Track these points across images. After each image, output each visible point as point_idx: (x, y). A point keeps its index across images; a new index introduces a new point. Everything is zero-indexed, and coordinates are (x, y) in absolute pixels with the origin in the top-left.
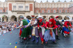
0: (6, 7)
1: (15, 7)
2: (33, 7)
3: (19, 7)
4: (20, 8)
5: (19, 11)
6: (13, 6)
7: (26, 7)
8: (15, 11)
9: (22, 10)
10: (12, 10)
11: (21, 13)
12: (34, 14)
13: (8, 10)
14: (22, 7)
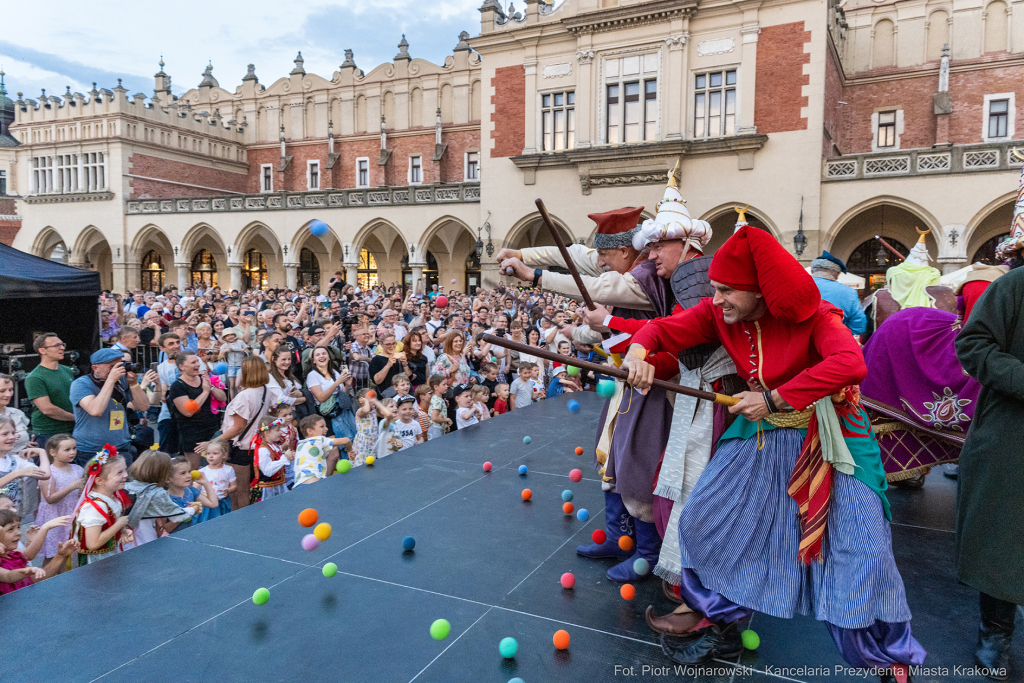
0: (460, 118)
1: (560, 100)
2: (816, 68)
3: (611, 101)
4: (617, 110)
5: (609, 149)
6: (539, 98)
7: (705, 83)
8: (564, 154)
9: (642, 135)
10: (522, 147)
11: (633, 178)
12: (822, 168)
13: (482, 156)
14: (652, 96)
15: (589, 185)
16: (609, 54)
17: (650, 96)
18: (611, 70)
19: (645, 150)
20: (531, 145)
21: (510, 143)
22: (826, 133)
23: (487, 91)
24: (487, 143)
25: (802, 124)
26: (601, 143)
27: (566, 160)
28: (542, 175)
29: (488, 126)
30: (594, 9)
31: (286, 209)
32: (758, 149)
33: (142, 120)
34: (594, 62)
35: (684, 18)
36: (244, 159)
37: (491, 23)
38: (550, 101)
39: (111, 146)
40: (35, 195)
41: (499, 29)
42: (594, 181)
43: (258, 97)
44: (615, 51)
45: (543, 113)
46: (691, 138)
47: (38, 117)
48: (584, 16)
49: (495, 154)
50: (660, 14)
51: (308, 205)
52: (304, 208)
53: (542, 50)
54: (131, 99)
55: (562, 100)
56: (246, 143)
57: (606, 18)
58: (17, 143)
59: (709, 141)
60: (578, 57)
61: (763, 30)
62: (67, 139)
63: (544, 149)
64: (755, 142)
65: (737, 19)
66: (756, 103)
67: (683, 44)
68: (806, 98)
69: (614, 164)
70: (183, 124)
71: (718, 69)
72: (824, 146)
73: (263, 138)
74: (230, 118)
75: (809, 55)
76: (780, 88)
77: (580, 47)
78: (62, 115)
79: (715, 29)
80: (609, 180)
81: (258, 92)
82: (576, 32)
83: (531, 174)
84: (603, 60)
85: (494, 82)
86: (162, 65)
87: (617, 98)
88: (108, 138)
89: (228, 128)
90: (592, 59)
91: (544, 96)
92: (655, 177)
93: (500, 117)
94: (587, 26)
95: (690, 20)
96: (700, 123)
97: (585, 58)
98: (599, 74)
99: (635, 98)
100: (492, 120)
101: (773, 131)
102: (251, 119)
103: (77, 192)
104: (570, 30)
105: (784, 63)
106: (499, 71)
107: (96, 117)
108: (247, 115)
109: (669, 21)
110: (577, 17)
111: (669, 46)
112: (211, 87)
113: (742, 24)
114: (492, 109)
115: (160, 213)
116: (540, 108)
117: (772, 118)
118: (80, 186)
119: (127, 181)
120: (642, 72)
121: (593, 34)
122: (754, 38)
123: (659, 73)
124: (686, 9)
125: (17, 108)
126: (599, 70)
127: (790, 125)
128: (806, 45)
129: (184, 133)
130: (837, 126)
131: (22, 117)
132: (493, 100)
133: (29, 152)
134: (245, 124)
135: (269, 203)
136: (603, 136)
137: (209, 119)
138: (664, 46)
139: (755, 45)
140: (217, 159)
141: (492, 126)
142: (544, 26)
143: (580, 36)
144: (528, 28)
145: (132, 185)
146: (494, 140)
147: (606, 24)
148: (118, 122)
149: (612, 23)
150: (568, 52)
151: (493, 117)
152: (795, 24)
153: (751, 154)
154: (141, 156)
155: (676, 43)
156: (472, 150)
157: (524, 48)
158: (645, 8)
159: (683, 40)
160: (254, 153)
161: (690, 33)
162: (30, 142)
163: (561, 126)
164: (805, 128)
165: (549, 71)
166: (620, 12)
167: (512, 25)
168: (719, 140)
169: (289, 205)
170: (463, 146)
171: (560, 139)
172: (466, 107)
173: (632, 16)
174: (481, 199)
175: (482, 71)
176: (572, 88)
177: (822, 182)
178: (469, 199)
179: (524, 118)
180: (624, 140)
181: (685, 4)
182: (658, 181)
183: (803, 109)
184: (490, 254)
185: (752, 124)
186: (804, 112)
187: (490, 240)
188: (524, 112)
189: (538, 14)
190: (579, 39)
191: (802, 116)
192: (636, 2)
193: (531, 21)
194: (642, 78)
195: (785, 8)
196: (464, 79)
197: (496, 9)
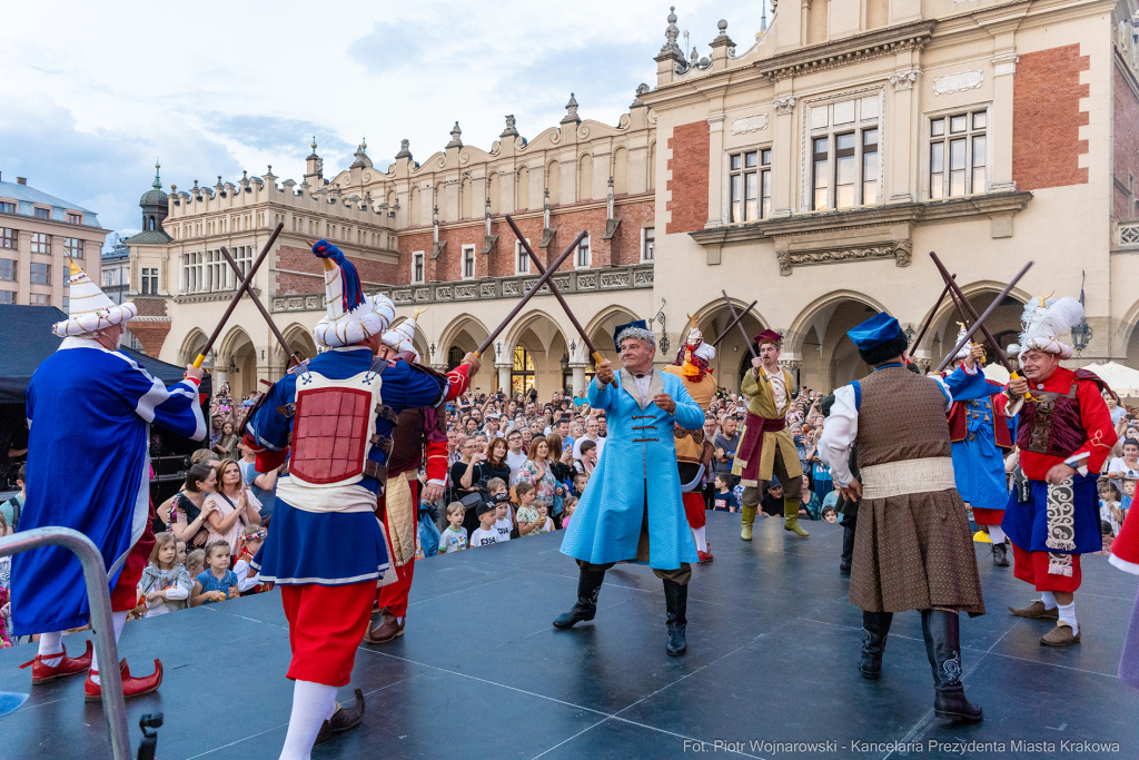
0: (636, 187)
1: (752, 160)
2: (1098, 103)
3: (818, 158)
4: (825, 169)
5: (814, 217)
6: (727, 159)
7: (940, 128)
8: (756, 225)
9: (858, 199)
10: (705, 219)
11: (847, 253)
12: (1111, 233)
13: (659, 232)
14: (872, 149)
15: (789, 263)
16: (813, 100)
17: (869, 149)
18: (818, 119)
19: (862, 217)
20: (717, 216)
21: (689, 216)
22: (1119, 187)
23: (664, 154)
24: (663, 217)
25: (1081, 177)
26: (805, 211)
27: (759, 233)
28: (728, 252)
29: (663, 196)
30: (797, 47)
31: (435, 302)
32: (1019, 210)
33: (291, 208)
34: (795, 111)
35: (913, 50)
36: (395, 246)
37: (670, 73)
38: (740, 162)
39: (259, 238)
40: (185, 294)
41: (678, 79)
42: (795, 258)
43: (411, 175)
44: (822, 96)
45: (732, 177)
46: (925, 199)
47: (190, 210)
48: (784, 56)
49: (671, 229)
50: (881, 47)
51: (458, 297)
52: (454, 301)
53: (731, 101)
54: (281, 187)
55: (755, 160)
56: (397, 227)
57: (811, 56)
58: (170, 239)
59: (950, 203)
60: (775, 106)
61: (1021, 57)
62: (217, 233)
63: (732, 221)
64: (1015, 202)
65: (987, 46)
66: (1015, 150)
67: (913, 82)
68: (1086, 143)
69: (821, 236)
70: (332, 211)
71: (962, 110)
72: (1116, 203)
73: (415, 222)
74: (381, 201)
75: (1087, 86)
76: (1047, 131)
77: (778, 95)
78: (213, 207)
79: (957, 60)
80: (815, 256)
81: (411, 171)
82: (773, 76)
83: (715, 251)
84: (808, 108)
85: (670, 143)
86: (314, 147)
87: (826, 153)
88: (256, 231)
89: (379, 213)
90: (793, 107)
91: (732, 156)
92: (877, 250)
93: (678, 185)
94: (787, 69)
95: (922, 52)
96: (937, 180)
97: (785, 107)
98: (802, 126)
99: (849, 153)
100: (668, 189)
101: (1040, 187)
102: (404, 200)
103: (225, 289)
104: (766, 74)
105: (1052, 98)
106: (677, 130)
107: (245, 208)
108: (399, 197)
109: (894, 54)
110: (774, 58)
111: (894, 85)
112: (363, 167)
113: (993, 53)
114: (669, 175)
115: (305, 310)
116: (727, 171)
117: (1036, 171)
118: (228, 284)
119: (274, 276)
120: (858, 119)
121: (794, 77)
122: (1011, 68)
123: (881, 118)
124: (915, 39)
125: (171, 201)
126: (802, 121)
127: (1063, 178)
128: (1082, 74)
129: (333, 221)
131: (175, 212)
132: (670, 165)
133: (181, 248)
134: (397, 207)
135: (416, 296)
136: (807, 201)
137: (360, 204)
138: (888, 85)
139: (1012, 77)
140: (367, 248)
141: (669, 196)
142: (733, 72)
143: (778, 81)
144: (714, 76)
145: (278, 280)
146: (670, 212)
147: (810, 64)
148: (267, 212)
149: (819, 62)
150: (764, 101)
151: (670, 185)
152: (1066, 48)
153: (1009, 218)
154: (288, 248)
155: (903, 81)
156: (649, 225)
157: (709, 100)
158: (862, 41)
159: (912, 77)
160: (405, 239)
161: (922, 67)
162: (181, 237)
163: (754, 192)
164: (1085, 181)
165: (740, 125)
166: (829, 49)
167: (694, 74)
168: (964, 201)
169: (438, 298)
170: (639, 220)
171: (753, 207)
172: (644, 174)
173: (844, 52)
174: (655, 283)
175: (657, 131)
176: (768, 145)
177: (1111, 252)
178: (640, 284)
179: (707, 184)
180: (835, 206)
181: (914, 32)
182: (880, 256)
183: (1081, 157)
184: (664, 351)
185: (1010, 178)
186: (1083, 161)
187: (665, 334)
188: (707, 177)
189: (727, 58)
190: (776, 85)
191: (1080, 166)
192: (849, 35)
193: (718, 67)
194: (857, 127)
195: (1050, 28)
196: (642, 140)
197: (676, 56)
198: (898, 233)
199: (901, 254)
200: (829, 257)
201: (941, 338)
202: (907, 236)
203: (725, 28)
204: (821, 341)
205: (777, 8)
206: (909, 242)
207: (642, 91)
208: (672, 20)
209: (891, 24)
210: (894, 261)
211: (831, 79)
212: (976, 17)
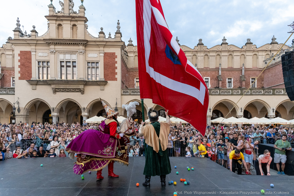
0: (9, 65)
1: (44, 64)
2: (119, 65)
3: (62, 66)
4: (64, 69)
5: (61, 81)
6: (37, 63)
7: (90, 65)
8: (46, 81)
9: (72, 78)
10: (31, 77)
11: (70, 90)
12: (121, 91)
13: (16, 79)
14: (75, 66)
15: (55, 91)
16: (61, 52)
17: (74, 66)
18: (61, 57)
19: (73, 82)
20: (35, 76)
21: (26, 74)
22: (122, 82)
23: (17, 58)
24: (17, 75)
25: (116, 79)
26: (59, 79)
27: (47, 83)
28: (38, 87)
29: (17, 69)
30: (55, 38)
32: (105, 85)
34: (56, 54)
35: (83, 46)
37: (18, 36)
38: (41, 64)
41: (20, 38)
42: (57, 90)
44: (63, 52)
45: (39, 67)
46: (87, 80)
48: (52, 39)
49: (20, 78)
50: (76, 43)
53: (37, 47)
55: (45, 64)
57: (59, 41)
59: (92, 81)
60: (50, 51)
61: (105, 53)
63: (39, 79)
64: (103, 83)
65: (98, 49)
66: (104, 72)
68: (117, 73)
69: (63, 85)
71: (94, 62)
72: (122, 85)
75: (117, 61)
76: (110, 69)
77: (51, 49)
79: (92, 50)
80: (62, 90)
82: (49, 44)
83: (34, 87)
84: (59, 54)
85: (19, 55)
87: (64, 66)
90: (55, 53)
91: (39, 62)
92: (77, 90)
93: (22, 67)
94: (53, 43)
95: (85, 47)
96: (89, 76)
97: (53, 52)
99: (70, 66)
100: (19, 67)
101: (109, 80)
104: (47, 43)
105: (111, 62)
106: (21, 52)
109: (79, 46)
110: (49, 39)
111: (79, 53)
113: (99, 51)
114: (19, 64)
116: (37, 65)
117: (108, 77)
120: (71, 59)
121: (55, 45)
122: (103, 55)
123: (76, 60)
126: (57, 57)
127: (113, 79)
128: (116, 59)
130: (126, 81)
132: (19, 61)
136: (60, 76)
138: (78, 53)
139: (103, 57)
141: (19, 69)
142: (37, 40)
143: (50, 45)
144: (32, 40)
146: (20, 74)
147: (59, 43)
149: (61, 43)
150: (47, 49)
152: (113, 53)
153: (103, 86)
156: (13, 77)
157: (31, 46)
159: (83, 52)
161: (85, 50)
163: (45, 72)
164: (117, 80)
165: (40, 54)
166: (63, 41)
167: (25, 38)
168: (95, 81)
170: (10, 75)
171: (45, 76)
172: (11, 62)
173: (67, 42)
174: (15, 93)
175: (15, 51)
176: (49, 61)
177: (122, 95)
178: (10, 93)
179: (31, 68)
180: (67, 78)
181: (83, 42)
182: (77, 92)
183: (116, 75)
184: (19, 112)
185: (103, 78)
186: (116, 76)
187: (19, 107)
188: (31, 66)
189: (36, 36)
190: (50, 46)
191: (116, 77)
192: (68, 39)
193: (33, 38)
194: (71, 61)
195: (110, 48)
196: (11, 53)
197: (20, 32)
198: (81, 87)
199: (82, 92)
200: (65, 91)
201: (91, 110)
202: (83, 88)
203: (35, 28)
204: (64, 110)
205: (49, 27)
206: (84, 89)
207: (10, 39)
208: (18, 21)
209: (78, 39)
210: (80, 93)
211: (64, 48)
212: (96, 42)
